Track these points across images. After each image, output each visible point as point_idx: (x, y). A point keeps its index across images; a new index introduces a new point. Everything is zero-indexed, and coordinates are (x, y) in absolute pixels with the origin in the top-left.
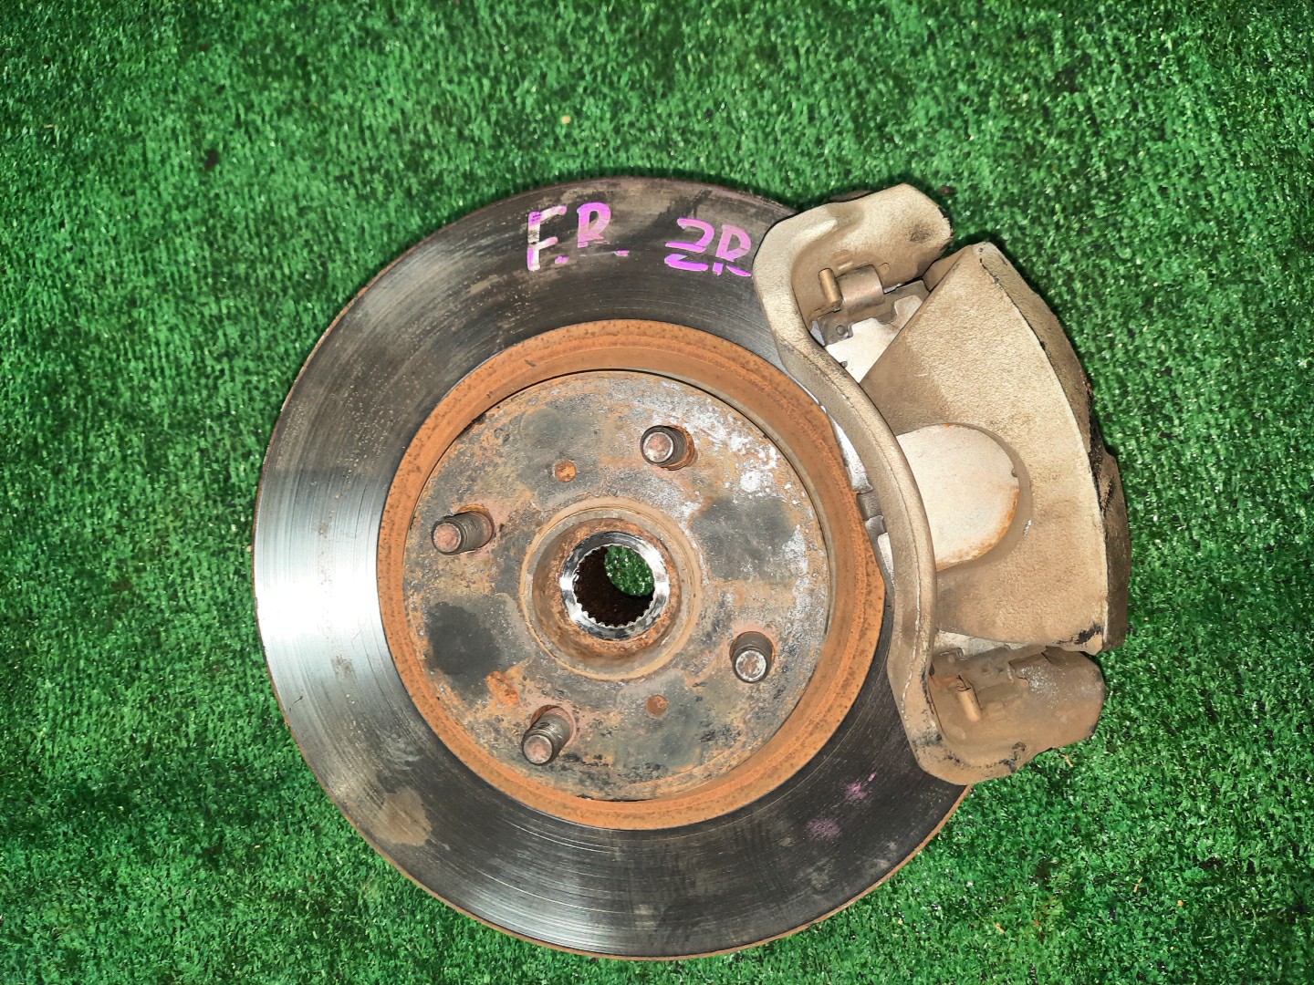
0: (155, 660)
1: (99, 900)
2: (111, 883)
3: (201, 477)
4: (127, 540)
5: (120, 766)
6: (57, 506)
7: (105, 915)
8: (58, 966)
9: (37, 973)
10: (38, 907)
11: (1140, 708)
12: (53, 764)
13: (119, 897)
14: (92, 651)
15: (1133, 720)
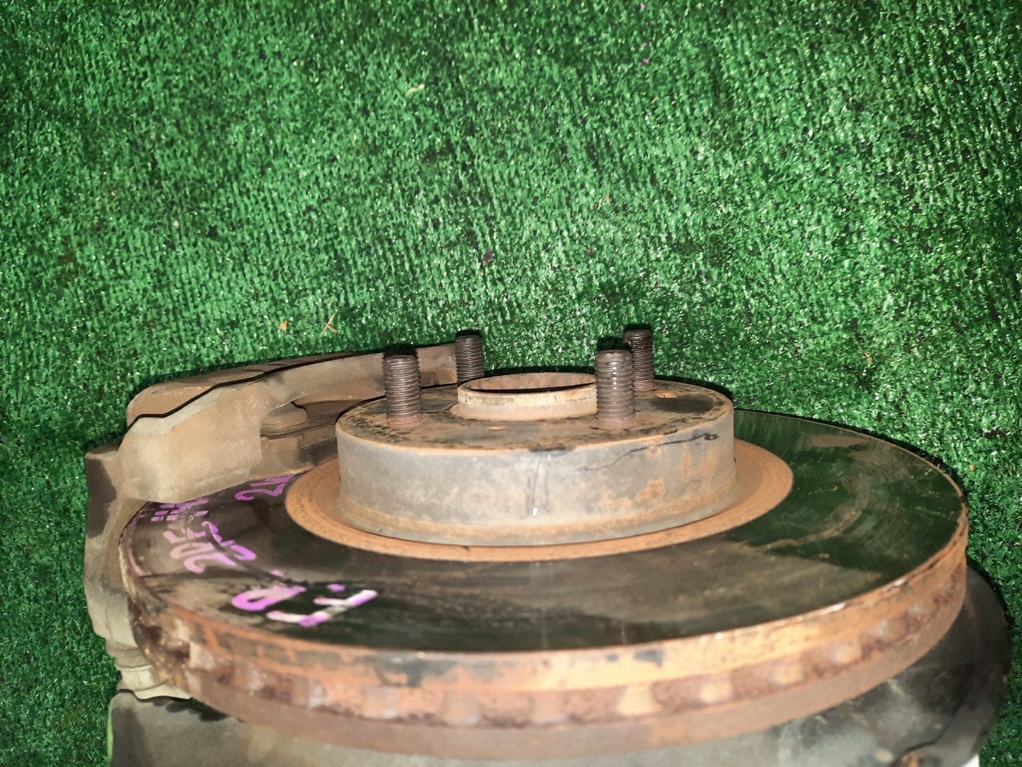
0: (99, 321)
1: (58, 524)
2: (67, 510)
3: (132, 163)
4: (70, 219)
5: (77, 408)
6: (7, 194)
7: (64, 536)
8: (33, 579)
9: (17, 584)
10: (11, 531)
11: (933, 314)
12: (18, 409)
13: (75, 520)
14: (46, 316)
15: (928, 324)
